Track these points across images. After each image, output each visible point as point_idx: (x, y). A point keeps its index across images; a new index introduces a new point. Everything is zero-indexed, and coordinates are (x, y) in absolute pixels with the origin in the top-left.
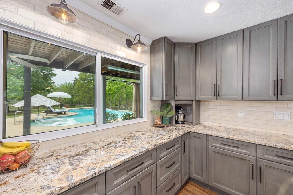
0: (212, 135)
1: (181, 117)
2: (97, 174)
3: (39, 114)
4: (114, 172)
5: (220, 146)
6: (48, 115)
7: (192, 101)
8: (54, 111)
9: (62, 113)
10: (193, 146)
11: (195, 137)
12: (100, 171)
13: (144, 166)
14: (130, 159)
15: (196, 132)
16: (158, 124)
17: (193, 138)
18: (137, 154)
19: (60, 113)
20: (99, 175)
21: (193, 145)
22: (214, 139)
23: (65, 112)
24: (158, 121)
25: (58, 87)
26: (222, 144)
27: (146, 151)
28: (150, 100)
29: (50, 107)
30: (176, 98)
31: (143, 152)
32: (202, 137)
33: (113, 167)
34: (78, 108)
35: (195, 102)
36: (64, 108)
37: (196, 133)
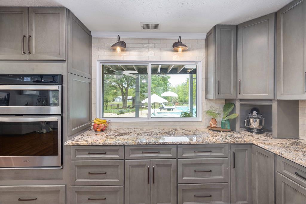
0: (281, 155)
1: (254, 123)
2: (118, 144)
3: (155, 109)
4: (131, 148)
5: (295, 177)
6: (161, 110)
7: (271, 100)
8: (165, 108)
9: (171, 110)
10: (257, 166)
11: (258, 153)
12: (120, 143)
13: (160, 155)
14: (143, 144)
15: (259, 145)
16: (212, 126)
17: (257, 153)
18: (151, 143)
19: (169, 110)
20: (119, 145)
21: (257, 163)
22: (285, 164)
23: (173, 109)
24: (212, 123)
25: (175, 87)
26: (297, 174)
27: (162, 143)
28: (206, 98)
29: (163, 104)
30: (240, 97)
31: (157, 143)
32: (267, 156)
33: (129, 144)
34: (186, 106)
35: (276, 102)
36: (174, 105)
37: (259, 147)
